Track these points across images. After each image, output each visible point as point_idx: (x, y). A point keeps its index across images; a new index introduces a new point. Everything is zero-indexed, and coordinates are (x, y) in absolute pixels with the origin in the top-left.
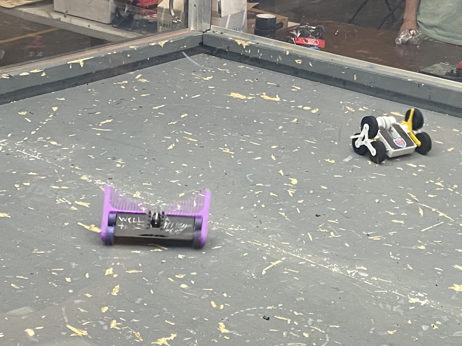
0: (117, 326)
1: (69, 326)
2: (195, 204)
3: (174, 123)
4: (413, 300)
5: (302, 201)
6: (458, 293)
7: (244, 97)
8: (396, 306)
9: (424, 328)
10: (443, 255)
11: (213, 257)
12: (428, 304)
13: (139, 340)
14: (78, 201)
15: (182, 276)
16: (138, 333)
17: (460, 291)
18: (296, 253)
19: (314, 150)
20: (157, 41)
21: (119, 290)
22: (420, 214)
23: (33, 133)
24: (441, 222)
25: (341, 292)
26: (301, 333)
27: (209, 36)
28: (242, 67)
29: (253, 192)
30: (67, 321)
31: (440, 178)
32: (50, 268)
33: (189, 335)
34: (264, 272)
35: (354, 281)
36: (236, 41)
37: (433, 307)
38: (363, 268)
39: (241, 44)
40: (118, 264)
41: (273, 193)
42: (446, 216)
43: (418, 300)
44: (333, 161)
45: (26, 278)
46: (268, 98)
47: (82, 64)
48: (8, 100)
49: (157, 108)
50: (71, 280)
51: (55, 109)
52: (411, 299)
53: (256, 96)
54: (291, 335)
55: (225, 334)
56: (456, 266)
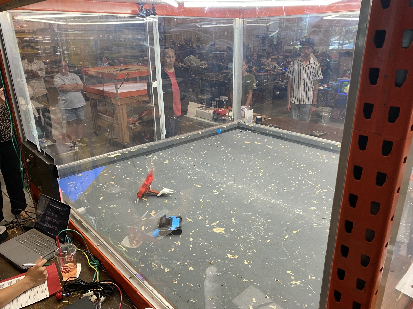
0: (201, 218)
1: (187, 218)
2: (230, 178)
3: (227, 151)
4: (297, 212)
5: (264, 177)
7: (249, 143)
8: (291, 214)
9: (299, 222)
11: (233, 196)
13: (207, 223)
14: (195, 177)
15: (223, 202)
16: (207, 221)
17: (313, 209)
18: (260, 195)
19: (270, 160)
20: (224, 126)
21: (204, 206)
22: (303, 182)
23: (184, 155)
24: (309, 185)
25: (273, 209)
26: (259, 222)
27: (240, 124)
30: (186, 216)
31: (310, 170)
33: (223, 222)
34: (249, 201)
35: (278, 205)
36: (249, 125)
37: (303, 215)
38: (281, 201)
40: (204, 197)
41: (255, 174)
42: (311, 183)
43: (298, 212)
44: (276, 164)
45: (176, 202)
46: (257, 143)
47: (201, 134)
49: (222, 147)
51: (192, 148)
53: (253, 143)
54: (255, 223)
55: (234, 222)
56: (313, 201)
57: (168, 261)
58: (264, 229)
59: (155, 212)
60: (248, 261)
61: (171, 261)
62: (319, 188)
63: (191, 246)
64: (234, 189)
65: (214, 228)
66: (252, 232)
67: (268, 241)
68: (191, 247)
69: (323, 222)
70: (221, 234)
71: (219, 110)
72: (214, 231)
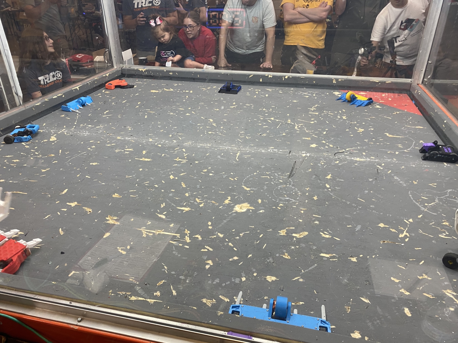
0: (200, 200)
1: (178, 208)
2: (180, 138)
3: (138, 107)
4: (304, 155)
5: (222, 128)
7: (158, 91)
9: (319, 165)
11: (210, 159)
12: (310, 155)
13: (216, 204)
14: (126, 149)
16: (213, 201)
17: (314, 147)
18: (242, 148)
19: (206, 107)
20: (105, 74)
21: (185, 183)
22: (270, 122)
23: (75, 123)
24: (280, 123)
25: (275, 159)
26: (278, 180)
27: (124, 69)
28: (145, 80)
29: (199, 128)
30: (174, 205)
32: (143, 183)
33: (235, 196)
34: (238, 160)
35: (273, 153)
36: (139, 69)
37: (313, 155)
38: (272, 148)
39: (142, 70)
40: (172, 172)
41: (208, 126)
44: (218, 110)
45: (135, 191)
46: (168, 90)
47: (78, 89)
48: (51, 112)
49: (124, 102)
50: (157, 185)
52: (302, 155)
53: (162, 90)
54: (276, 183)
55: (249, 190)
56: (303, 138)
57: (224, 284)
58: (293, 185)
59: (116, 218)
60: (325, 232)
61: (229, 282)
62: (293, 124)
63: (230, 244)
64: (202, 150)
65: (233, 207)
66: (285, 194)
67: (315, 198)
68: (233, 247)
70: (251, 211)
71: (77, 56)
72: (239, 212)
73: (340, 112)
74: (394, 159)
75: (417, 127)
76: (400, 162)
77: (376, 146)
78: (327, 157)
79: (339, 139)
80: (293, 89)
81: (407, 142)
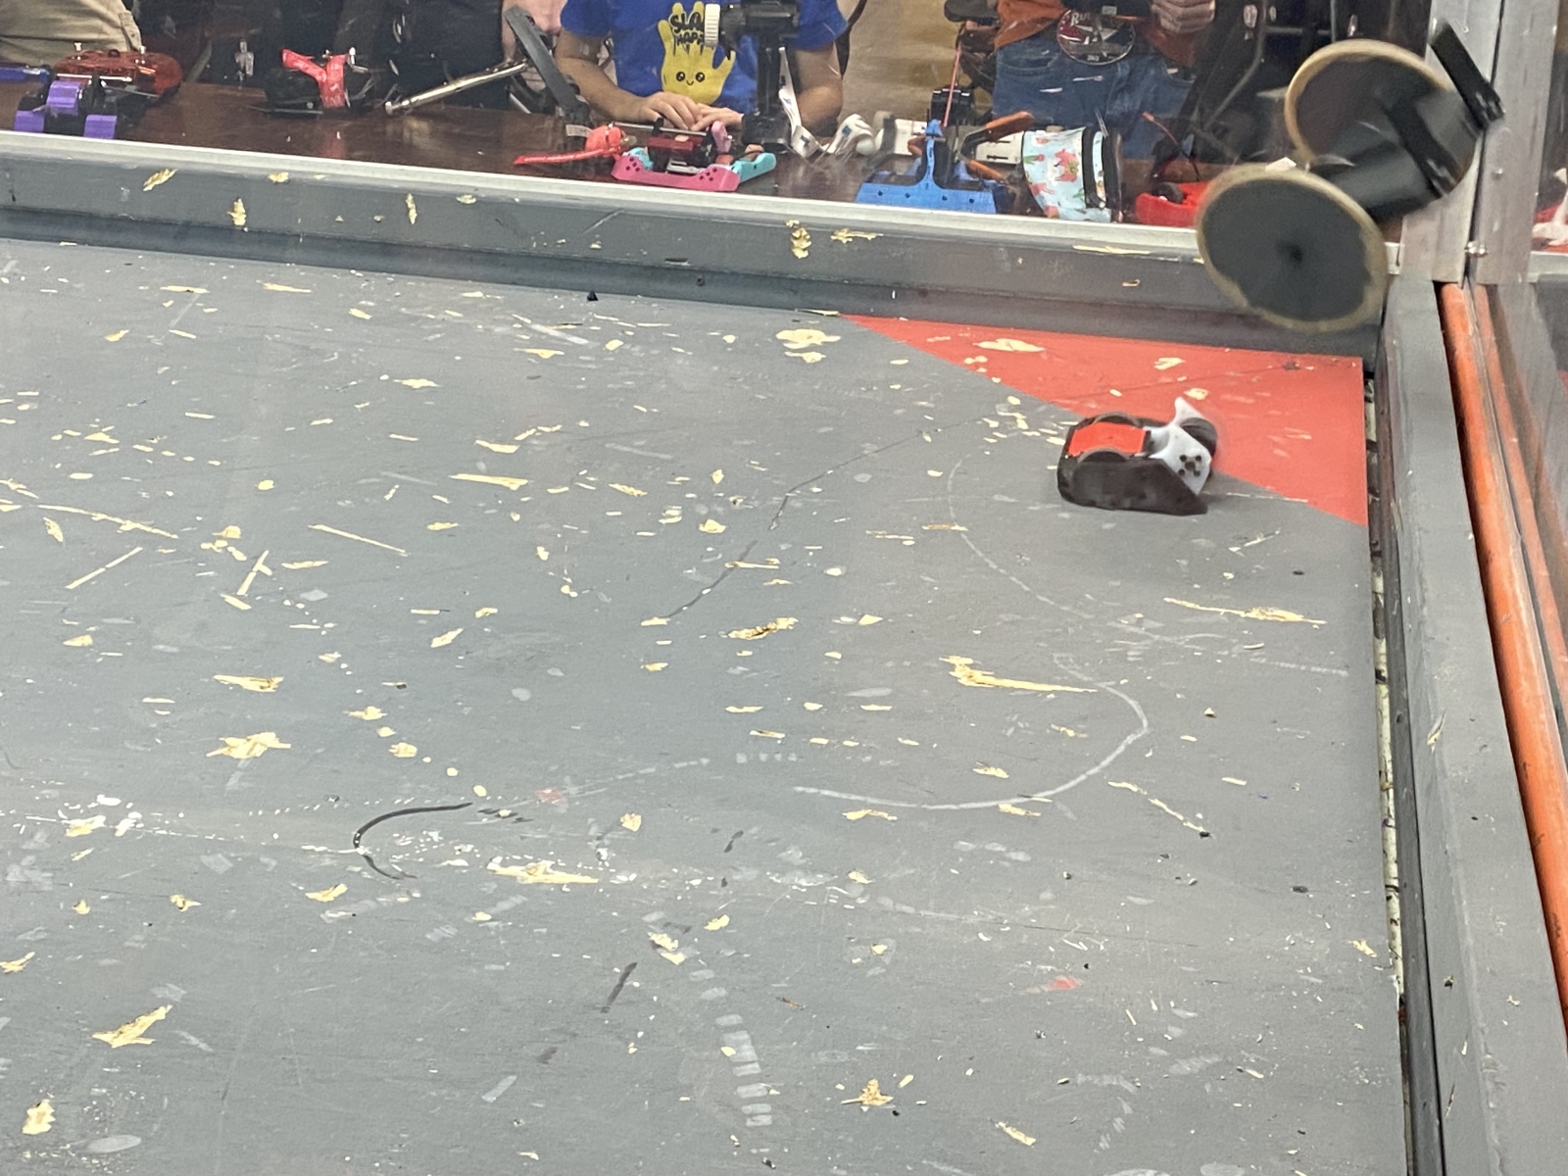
4: (81, 827)
6: (248, 762)
8: (18, 863)
10: (162, 652)
12: (138, 826)
17: (252, 754)
22: (53, 536)
24: (135, 547)
31: (97, 420)
37: (164, 832)
42: (148, 529)
52: (74, 823)
56: (221, 678)
62: (240, 556)
69: (402, 850)
73: (718, 476)
74: (853, 875)
75: (1254, 614)
76: (887, 902)
77: (793, 758)
78: (273, 849)
79: (522, 694)
80: (479, 294)
81: (1071, 733)
